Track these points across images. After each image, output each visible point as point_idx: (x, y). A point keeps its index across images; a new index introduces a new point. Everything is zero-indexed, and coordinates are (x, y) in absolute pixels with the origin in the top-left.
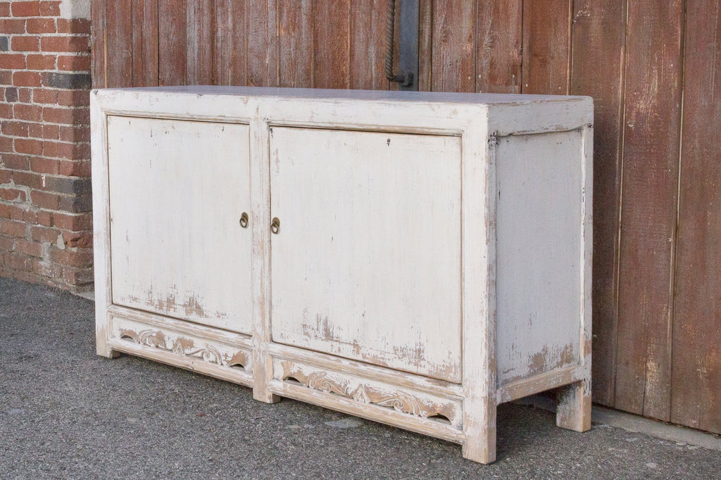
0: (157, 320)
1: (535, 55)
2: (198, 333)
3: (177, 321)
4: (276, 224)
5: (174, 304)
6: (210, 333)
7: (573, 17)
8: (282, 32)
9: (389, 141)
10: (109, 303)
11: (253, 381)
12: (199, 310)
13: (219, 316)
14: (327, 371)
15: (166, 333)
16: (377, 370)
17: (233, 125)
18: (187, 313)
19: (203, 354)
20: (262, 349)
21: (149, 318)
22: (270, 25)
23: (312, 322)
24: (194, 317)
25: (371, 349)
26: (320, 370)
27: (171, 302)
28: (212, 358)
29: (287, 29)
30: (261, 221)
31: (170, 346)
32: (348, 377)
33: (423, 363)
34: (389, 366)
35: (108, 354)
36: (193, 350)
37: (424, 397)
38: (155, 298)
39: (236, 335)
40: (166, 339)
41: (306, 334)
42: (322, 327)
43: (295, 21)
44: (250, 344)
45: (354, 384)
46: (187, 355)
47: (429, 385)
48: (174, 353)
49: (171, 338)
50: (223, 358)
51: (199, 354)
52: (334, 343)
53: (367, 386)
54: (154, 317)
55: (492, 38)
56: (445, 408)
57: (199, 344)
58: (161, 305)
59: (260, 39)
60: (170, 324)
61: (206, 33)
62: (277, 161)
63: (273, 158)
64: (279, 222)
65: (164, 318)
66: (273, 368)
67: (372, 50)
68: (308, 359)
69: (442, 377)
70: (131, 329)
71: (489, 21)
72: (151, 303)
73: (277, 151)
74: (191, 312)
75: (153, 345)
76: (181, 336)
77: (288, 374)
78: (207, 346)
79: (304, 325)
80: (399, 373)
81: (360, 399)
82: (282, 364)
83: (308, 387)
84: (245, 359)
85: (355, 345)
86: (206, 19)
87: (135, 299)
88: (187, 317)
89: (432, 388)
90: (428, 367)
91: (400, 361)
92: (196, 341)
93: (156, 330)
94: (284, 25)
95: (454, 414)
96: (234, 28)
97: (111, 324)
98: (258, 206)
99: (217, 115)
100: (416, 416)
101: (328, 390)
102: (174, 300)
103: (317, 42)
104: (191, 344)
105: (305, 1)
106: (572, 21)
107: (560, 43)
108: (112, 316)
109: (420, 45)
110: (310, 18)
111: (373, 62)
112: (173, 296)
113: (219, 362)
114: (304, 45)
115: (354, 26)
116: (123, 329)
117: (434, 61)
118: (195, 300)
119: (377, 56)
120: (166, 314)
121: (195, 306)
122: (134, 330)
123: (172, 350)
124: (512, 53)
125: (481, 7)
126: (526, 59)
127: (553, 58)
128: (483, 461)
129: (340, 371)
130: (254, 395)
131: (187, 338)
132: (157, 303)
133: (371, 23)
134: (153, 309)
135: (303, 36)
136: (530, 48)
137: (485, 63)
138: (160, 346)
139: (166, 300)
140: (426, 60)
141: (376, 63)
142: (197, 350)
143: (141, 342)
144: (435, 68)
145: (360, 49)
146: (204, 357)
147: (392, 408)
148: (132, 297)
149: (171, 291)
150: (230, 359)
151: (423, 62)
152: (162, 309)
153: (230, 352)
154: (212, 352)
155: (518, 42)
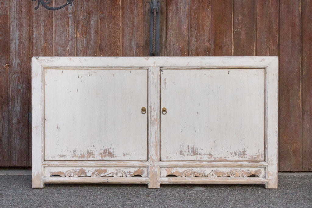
0: (82, 163)
1: (217, 45)
2: (112, 165)
3: (96, 162)
4: (164, 110)
5: (93, 154)
6: (121, 163)
7: (234, 31)
8: (79, 35)
9: (229, 72)
10: (43, 161)
11: (149, 180)
12: (111, 154)
13: (125, 155)
14: (193, 168)
15: (87, 169)
16: (223, 163)
17: (137, 70)
18: (102, 157)
19: (113, 174)
20: (155, 165)
21: (76, 163)
22: (70, 32)
23: (186, 149)
24: (107, 158)
25: (217, 156)
26: (189, 168)
27: (90, 153)
28: (120, 175)
29: (82, 34)
30: (156, 110)
31: (89, 174)
32: (205, 169)
33: (245, 156)
34: (228, 160)
35: (42, 186)
36: (106, 174)
37: (246, 169)
38: (79, 153)
39: (138, 162)
40: (87, 171)
41: (183, 154)
42: (191, 150)
43: (87, 31)
44: (148, 164)
45: (208, 171)
46: (101, 176)
47: (250, 164)
48: (92, 177)
49: (89, 171)
50: (127, 174)
51: (111, 175)
52: (198, 156)
53: (216, 170)
54: (79, 163)
55: (196, 38)
56: (257, 171)
57: (110, 170)
58: (83, 156)
59: (63, 38)
61: (25, 35)
62: (165, 83)
63: (163, 83)
64: (166, 109)
65: (87, 162)
66: (161, 173)
67: (134, 43)
68: (184, 165)
69: (255, 160)
70: (59, 171)
71: (195, 32)
72: (76, 156)
73: (165, 80)
74: (105, 156)
75: (77, 176)
76: (98, 168)
77: (169, 173)
78: (116, 170)
79: (180, 151)
80: (234, 162)
81: (212, 176)
82: (166, 170)
83: (182, 177)
84: (142, 172)
85: (210, 155)
86: (25, 29)
87: (63, 156)
88: (102, 159)
89: (251, 165)
90: (248, 157)
91: (234, 157)
92: (108, 169)
93: (80, 168)
94: (80, 32)
95: (261, 173)
96: (45, 33)
97: (44, 171)
98: (154, 104)
99: (128, 65)
100: (242, 177)
101: (193, 176)
102: (93, 152)
103: (100, 40)
104: (105, 171)
105: (93, 22)
106: (234, 33)
107: (228, 40)
108: (45, 167)
109: (161, 41)
110: (97, 29)
111: (134, 48)
112: (92, 151)
113: (124, 176)
114: (93, 40)
115: (123, 33)
116: (52, 172)
117: (167, 47)
118: (108, 150)
119: (136, 45)
120: (86, 160)
121: (108, 153)
122: (62, 171)
123: (91, 176)
124: (206, 44)
125: (191, 27)
126: (213, 46)
127: (225, 46)
128: (276, 187)
129: (202, 167)
130: (150, 186)
131: (103, 168)
132: (79, 155)
133: (133, 32)
134: (77, 159)
135: (92, 37)
136: (215, 42)
137: (193, 48)
138: (82, 176)
139: (87, 153)
140: (164, 47)
141: (136, 49)
142: (109, 173)
143: (66, 176)
144: (168, 50)
145: (126, 43)
146: (114, 175)
147: (229, 177)
148: (61, 155)
149: (90, 149)
150: (132, 173)
151: (162, 48)
152: (84, 158)
153: (133, 170)
154: (120, 172)
155: (209, 40)
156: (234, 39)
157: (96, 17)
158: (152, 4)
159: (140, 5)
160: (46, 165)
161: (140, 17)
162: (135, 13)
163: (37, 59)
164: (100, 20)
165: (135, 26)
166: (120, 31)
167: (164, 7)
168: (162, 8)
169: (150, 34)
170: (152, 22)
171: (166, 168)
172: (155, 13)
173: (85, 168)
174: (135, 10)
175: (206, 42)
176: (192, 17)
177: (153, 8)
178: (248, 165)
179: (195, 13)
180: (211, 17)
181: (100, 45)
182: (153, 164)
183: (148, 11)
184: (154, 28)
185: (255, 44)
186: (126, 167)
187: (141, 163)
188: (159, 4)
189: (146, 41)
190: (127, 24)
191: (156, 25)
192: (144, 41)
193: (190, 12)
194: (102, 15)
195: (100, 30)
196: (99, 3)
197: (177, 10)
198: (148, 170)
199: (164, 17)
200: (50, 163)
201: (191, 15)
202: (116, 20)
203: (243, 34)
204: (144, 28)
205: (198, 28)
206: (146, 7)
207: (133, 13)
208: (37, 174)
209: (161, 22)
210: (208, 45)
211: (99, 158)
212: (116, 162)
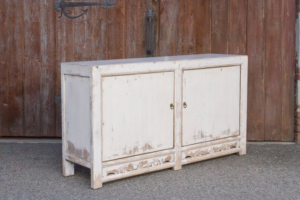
0: (131, 159)
3: (140, 156)
5: (137, 149)
6: (158, 154)
9: (221, 69)
10: (102, 162)
12: (150, 147)
13: (159, 146)
15: (134, 163)
16: (218, 141)
18: (144, 150)
20: (180, 150)
21: (127, 160)
22: (86, 35)
23: (197, 134)
24: (147, 151)
25: (215, 136)
26: (199, 149)
27: (136, 149)
28: (156, 163)
31: (135, 167)
32: (208, 147)
33: (230, 133)
34: (221, 138)
36: (147, 164)
37: (230, 143)
38: (128, 151)
39: (168, 150)
40: (133, 165)
41: (195, 139)
42: (200, 134)
44: (174, 151)
45: (209, 149)
46: (144, 168)
47: (233, 138)
48: (138, 170)
49: (135, 165)
50: (161, 161)
51: (150, 165)
52: (204, 138)
53: (214, 147)
54: (129, 159)
55: (182, 39)
56: (235, 143)
57: (150, 161)
58: (130, 152)
60: (138, 158)
62: (185, 82)
63: (183, 82)
64: (186, 103)
65: (134, 157)
66: (182, 156)
68: (197, 147)
69: (235, 135)
70: (114, 169)
71: (181, 34)
72: (125, 153)
73: (185, 79)
74: (146, 149)
75: (126, 171)
76: (141, 161)
77: (187, 156)
78: (154, 160)
79: (194, 136)
80: (224, 139)
81: (211, 153)
82: (185, 153)
83: (194, 157)
84: (170, 158)
85: (211, 136)
87: (117, 155)
88: (144, 152)
90: (231, 134)
91: (223, 135)
92: (148, 160)
93: (128, 164)
95: (237, 144)
96: (67, 36)
97: (102, 171)
98: (179, 100)
100: (227, 150)
101: (201, 154)
102: (137, 148)
103: (109, 41)
104: (146, 162)
105: (103, 27)
106: (211, 34)
107: (207, 40)
108: (103, 168)
109: (155, 41)
110: (106, 33)
111: (135, 47)
112: (137, 146)
113: (159, 164)
114: (103, 42)
115: (126, 35)
116: (109, 171)
117: (160, 46)
118: (148, 144)
119: (136, 45)
120: (133, 155)
121: (148, 146)
122: (116, 169)
123: (136, 169)
124: (190, 43)
125: (178, 30)
126: (195, 45)
127: (204, 45)
128: (246, 154)
129: (206, 146)
130: (176, 168)
131: (144, 160)
132: (128, 152)
133: (133, 35)
134: (126, 156)
135: (102, 39)
136: (196, 42)
137: (180, 46)
138: (130, 170)
139: (133, 149)
140: (157, 46)
141: (136, 47)
142: (149, 163)
143: (119, 172)
144: (160, 48)
145: (129, 43)
146: (152, 165)
147: (221, 151)
148: (115, 155)
149: (136, 145)
150: (164, 160)
151: (155, 47)
152: (131, 154)
153: (164, 158)
154: (156, 161)
155: (192, 40)
156: (211, 40)
157: (106, 23)
158: (148, 13)
159: (139, 14)
160: (104, 166)
161: (139, 23)
162: (135, 20)
163: (97, 67)
164: (109, 25)
165: (135, 30)
166: (124, 34)
167: (157, 15)
168: (155, 16)
169: (146, 36)
170: (148, 28)
171: (185, 152)
172: (150, 20)
173: (132, 163)
174: (135, 18)
175: (190, 41)
176: (179, 23)
177: (149, 16)
178: (232, 140)
179: (181, 19)
180: (194, 22)
181: (109, 44)
182: (178, 150)
183: (145, 18)
184: (150, 32)
185: (228, 43)
186: (160, 155)
187: (170, 151)
188: (153, 13)
189: (143, 42)
190: (129, 28)
191: (151, 29)
192: (142, 42)
193: (178, 19)
194: (110, 22)
195: (109, 33)
196: (107, 13)
197: (167, 17)
198: (174, 155)
199: (157, 23)
200: (108, 163)
201: (178, 21)
202: (120, 25)
203: (218, 36)
204: (142, 32)
205: (184, 31)
206: (143, 16)
207: (134, 20)
208: (98, 175)
209: (155, 27)
210: (191, 44)
211: (142, 152)
212: (154, 153)
